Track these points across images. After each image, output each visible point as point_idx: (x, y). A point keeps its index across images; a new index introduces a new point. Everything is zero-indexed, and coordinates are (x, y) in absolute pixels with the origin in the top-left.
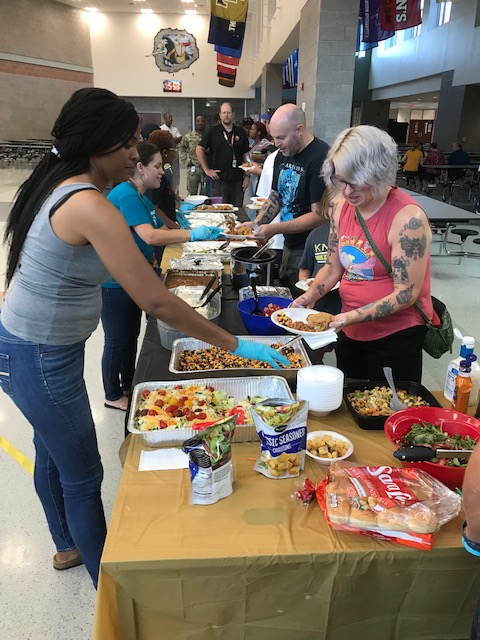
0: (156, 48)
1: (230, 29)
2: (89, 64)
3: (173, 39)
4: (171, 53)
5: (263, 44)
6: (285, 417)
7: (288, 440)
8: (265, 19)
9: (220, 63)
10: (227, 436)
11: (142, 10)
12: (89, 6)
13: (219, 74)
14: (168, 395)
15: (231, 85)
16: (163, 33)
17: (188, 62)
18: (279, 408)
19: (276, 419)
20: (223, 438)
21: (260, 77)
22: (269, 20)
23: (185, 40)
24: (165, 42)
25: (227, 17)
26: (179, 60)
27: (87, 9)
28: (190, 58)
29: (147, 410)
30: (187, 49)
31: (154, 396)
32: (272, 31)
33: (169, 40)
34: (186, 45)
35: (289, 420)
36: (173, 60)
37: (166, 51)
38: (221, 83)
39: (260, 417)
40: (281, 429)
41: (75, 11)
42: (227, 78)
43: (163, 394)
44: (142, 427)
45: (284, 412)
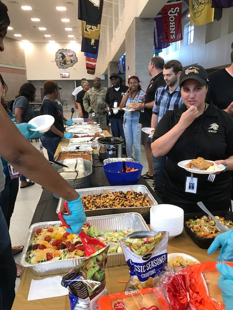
0: (57, 58)
1: (92, 44)
2: (24, 66)
3: (65, 54)
4: (63, 60)
5: (108, 54)
6: (150, 247)
7: (153, 265)
8: (108, 42)
9: (87, 62)
10: (101, 265)
11: (50, 41)
12: (24, 39)
13: (87, 68)
14: (55, 232)
15: (93, 73)
16: (60, 51)
17: (72, 64)
18: (145, 239)
19: (143, 248)
20: (97, 268)
21: (107, 69)
22: (110, 42)
23: (70, 54)
24: (61, 55)
25: (90, 38)
26: (68, 63)
27: (22, 41)
28: (73, 62)
29: (38, 245)
30: (72, 58)
31: (45, 233)
32: (112, 47)
33: (63, 54)
34: (71, 56)
35: (154, 248)
36: (65, 63)
37: (61, 59)
38: (88, 72)
39: (128, 248)
40: (147, 257)
41: (17, 42)
42: (91, 69)
43: (51, 231)
44: (33, 260)
45: (149, 243)
